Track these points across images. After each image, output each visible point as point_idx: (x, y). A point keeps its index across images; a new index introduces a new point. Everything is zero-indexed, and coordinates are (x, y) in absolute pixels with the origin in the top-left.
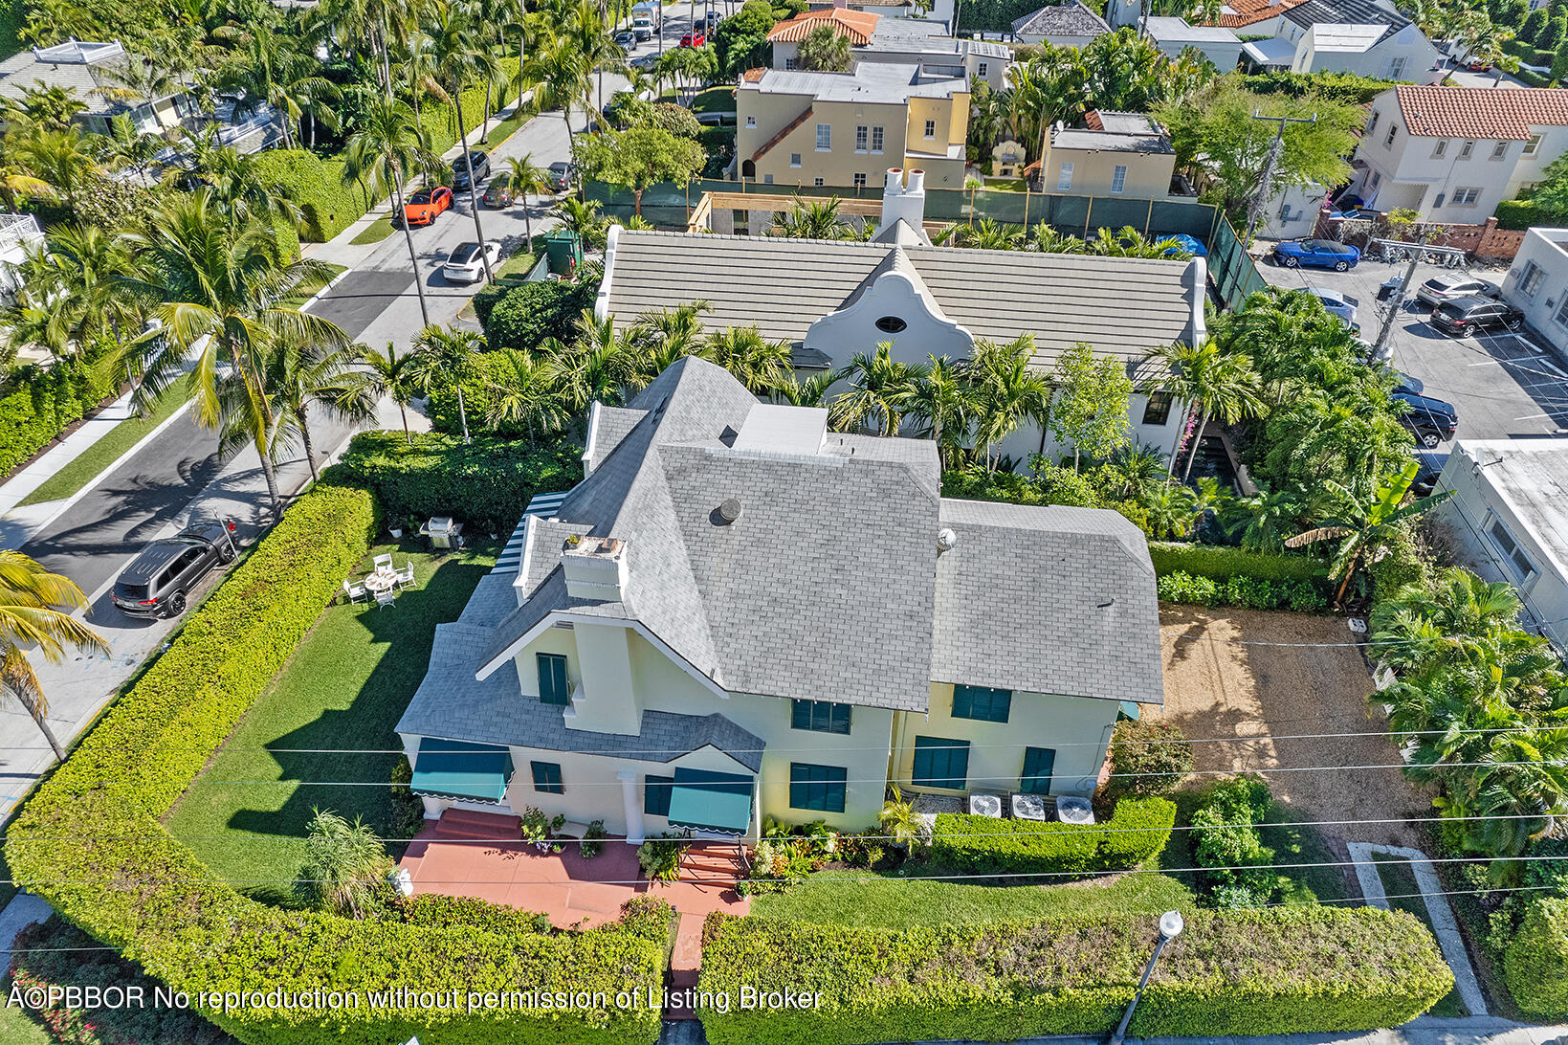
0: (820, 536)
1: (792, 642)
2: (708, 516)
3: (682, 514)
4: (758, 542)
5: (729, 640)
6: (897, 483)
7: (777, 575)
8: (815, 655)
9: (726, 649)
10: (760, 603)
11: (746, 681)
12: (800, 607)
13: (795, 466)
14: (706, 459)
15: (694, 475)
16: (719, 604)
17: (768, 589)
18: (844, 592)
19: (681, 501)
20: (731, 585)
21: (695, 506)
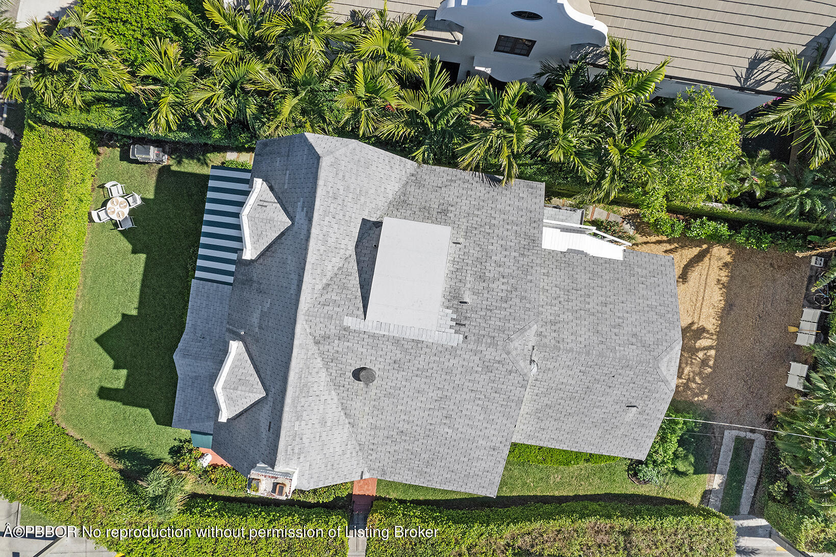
0: (435, 395)
1: (413, 457)
2: (351, 374)
3: (331, 371)
4: (389, 395)
5: (371, 452)
6: (499, 362)
7: (403, 417)
8: (428, 464)
9: (370, 457)
10: (391, 433)
11: (384, 474)
12: (419, 437)
13: (418, 342)
14: (345, 330)
15: (336, 342)
16: (363, 431)
17: (397, 425)
18: (450, 431)
19: (329, 361)
20: (371, 420)
21: (340, 366)
